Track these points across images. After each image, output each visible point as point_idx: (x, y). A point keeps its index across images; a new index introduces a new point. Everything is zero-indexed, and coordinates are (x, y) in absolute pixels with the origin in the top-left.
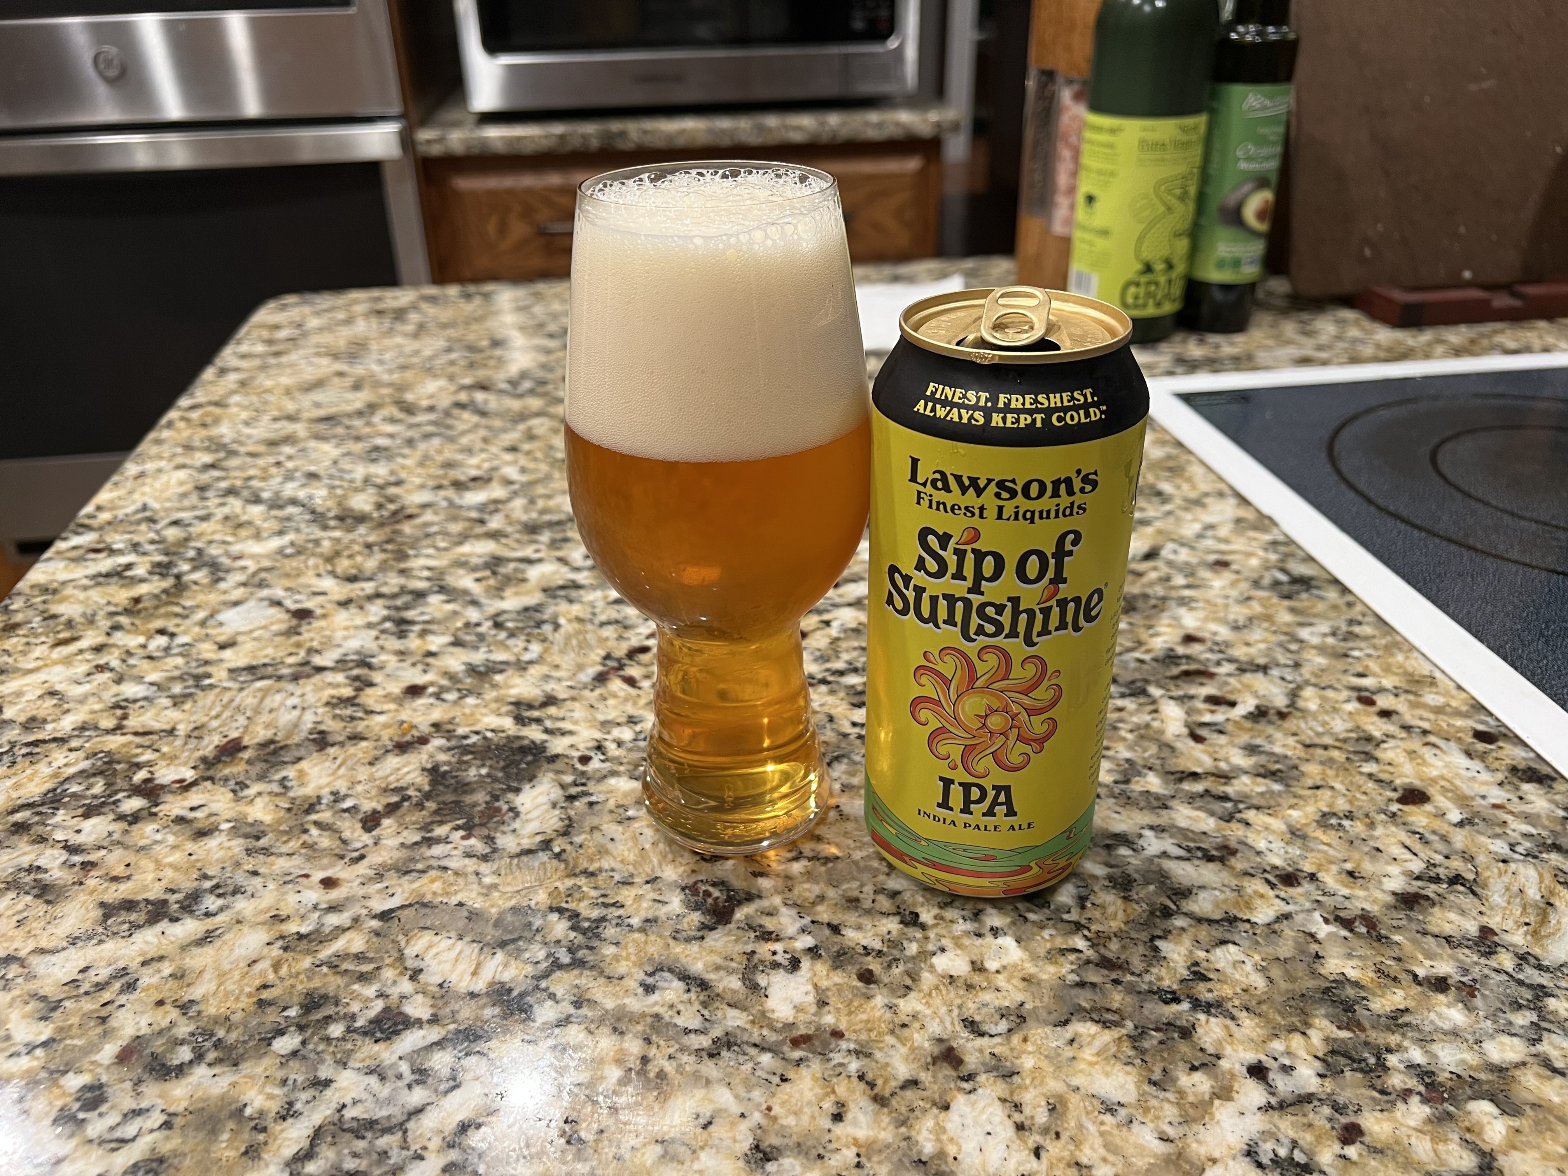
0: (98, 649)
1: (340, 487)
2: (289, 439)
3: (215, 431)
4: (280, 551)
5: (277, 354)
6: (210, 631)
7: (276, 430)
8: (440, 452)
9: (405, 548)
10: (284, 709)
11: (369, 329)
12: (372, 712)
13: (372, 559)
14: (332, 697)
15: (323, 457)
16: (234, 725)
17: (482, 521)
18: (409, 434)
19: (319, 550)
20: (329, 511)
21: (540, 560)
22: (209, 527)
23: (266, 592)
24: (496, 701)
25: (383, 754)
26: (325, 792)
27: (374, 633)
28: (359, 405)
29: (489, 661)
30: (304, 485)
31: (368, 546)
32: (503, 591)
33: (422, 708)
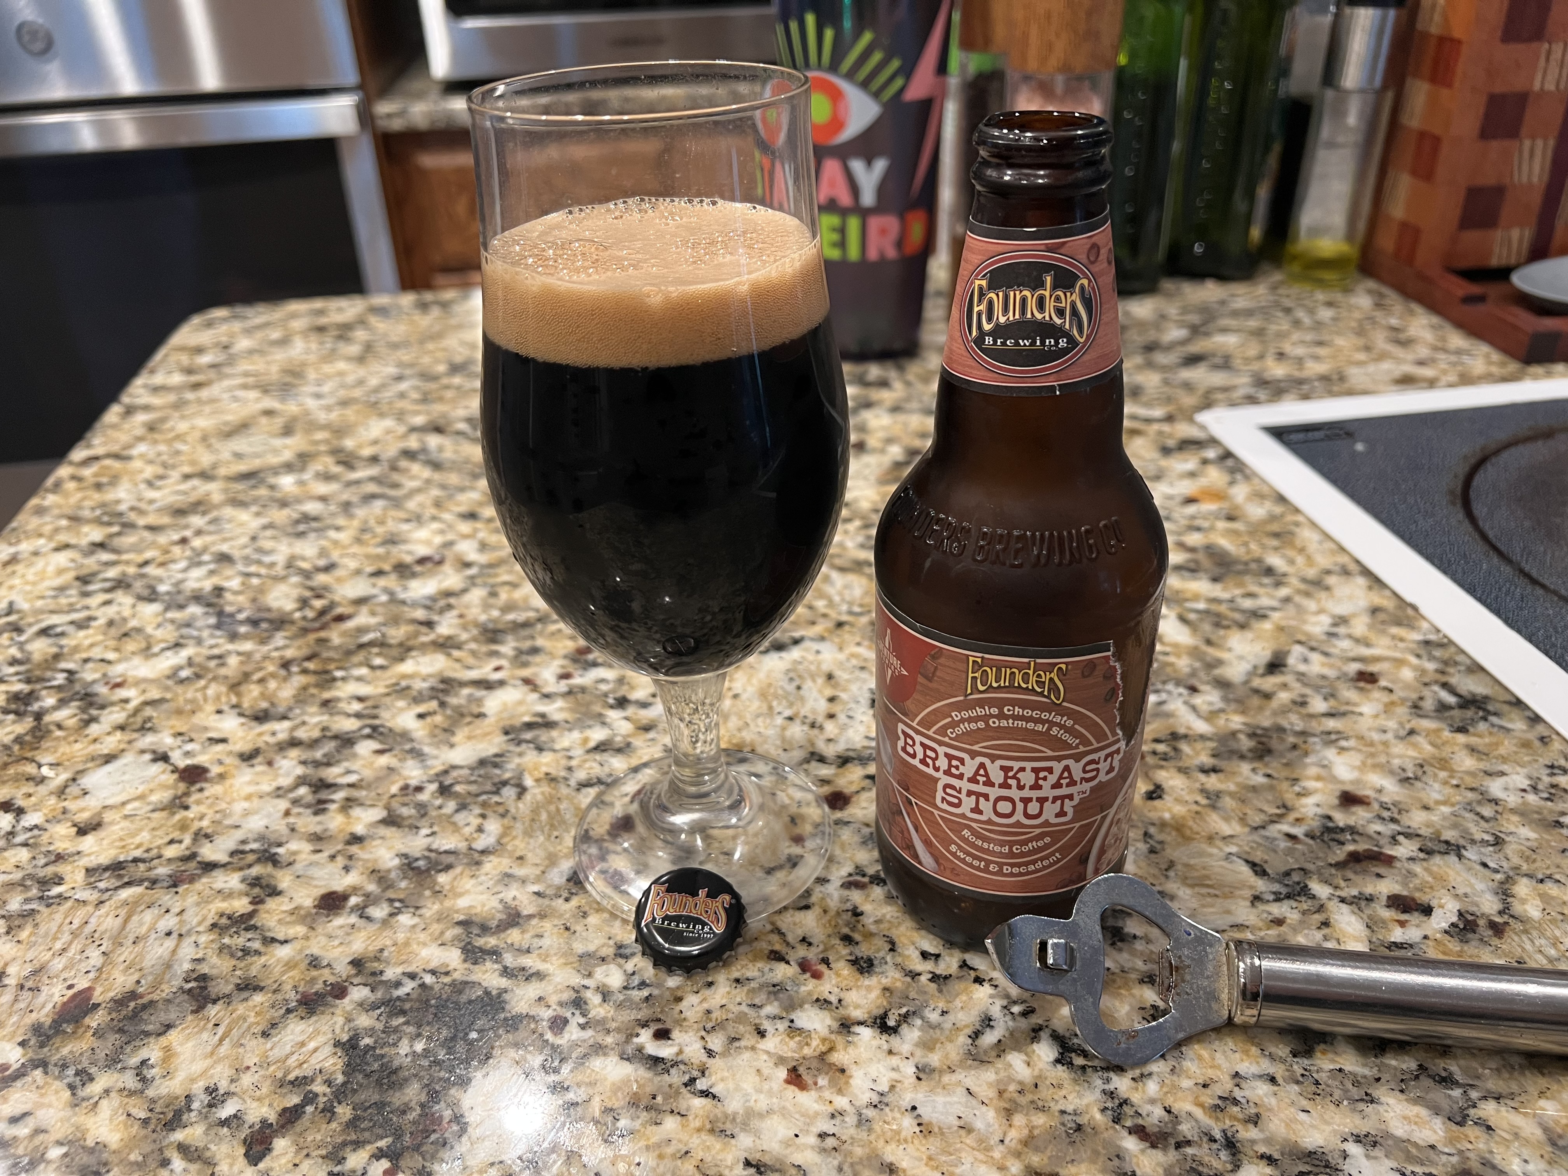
1: (258, 575)
2: (199, 506)
3: (110, 496)
4: (173, 674)
5: (197, 386)
6: (71, 805)
7: (185, 493)
8: (381, 522)
9: (332, 666)
10: (154, 936)
11: (308, 351)
12: (273, 940)
13: (288, 685)
14: (221, 916)
15: (239, 531)
16: (84, 966)
17: (429, 624)
18: (345, 497)
19: (223, 671)
20: (240, 611)
21: (501, 683)
22: (86, 637)
23: (148, 740)
24: (438, 921)
25: (283, 1016)
26: (198, 1088)
27: (283, 804)
28: (287, 455)
29: (431, 851)
30: (212, 573)
31: (286, 665)
32: (453, 733)
33: (340, 932)
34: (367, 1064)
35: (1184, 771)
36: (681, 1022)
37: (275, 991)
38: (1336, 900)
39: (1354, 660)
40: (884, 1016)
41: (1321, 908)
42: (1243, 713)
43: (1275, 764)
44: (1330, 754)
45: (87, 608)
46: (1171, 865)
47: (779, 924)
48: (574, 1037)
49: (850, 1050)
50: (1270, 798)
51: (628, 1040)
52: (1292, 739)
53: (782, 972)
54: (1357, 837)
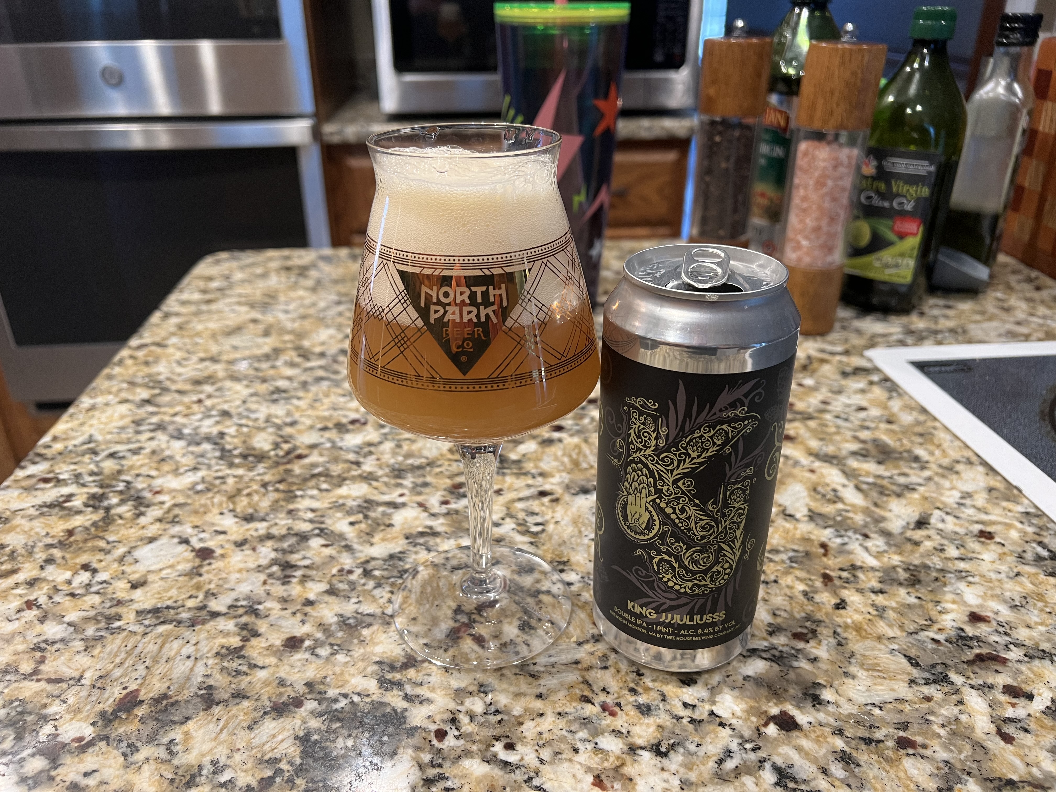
0: (32, 583)
1: (247, 426)
2: (210, 379)
3: (154, 369)
4: (192, 488)
5: (209, 302)
6: (127, 569)
7: (201, 370)
8: (327, 396)
9: (294, 488)
10: (179, 658)
11: (280, 282)
12: (255, 666)
13: (266, 498)
14: (223, 647)
15: (236, 396)
16: (134, 675)
17: (358, 464)
18: (303, 378)
19: (224, 487)
20: (235, 449)
21: (404, 505)
22: (138, 460)
23: (176, 530)
24: (363, 660)
25: (262, 717)
26: (206, 761)
27: (262, 577)
28: (266, 349)
29: (358, 613)
30: (218, 423)
31: (265, 485)
32: (373, 536)
33: (299, 664)
34: (316, 753)
35: (860, 591)
36: (522, 739)
37: (256, 700)
38: (968, 686)
39: (977, 522)
40: (658, 745)
41: (957, 691)
42: (900, 554)
43: (923, 590)
44: (962, 586)
45: (139, 441)
46: (852, 655)
47: (587, 677)
48: (452, 744)
49: (636, 765)
50: (921, 613)
51: (487, 749)
52: (934, 574)
53: (589, 710)
54: (981, 644)
